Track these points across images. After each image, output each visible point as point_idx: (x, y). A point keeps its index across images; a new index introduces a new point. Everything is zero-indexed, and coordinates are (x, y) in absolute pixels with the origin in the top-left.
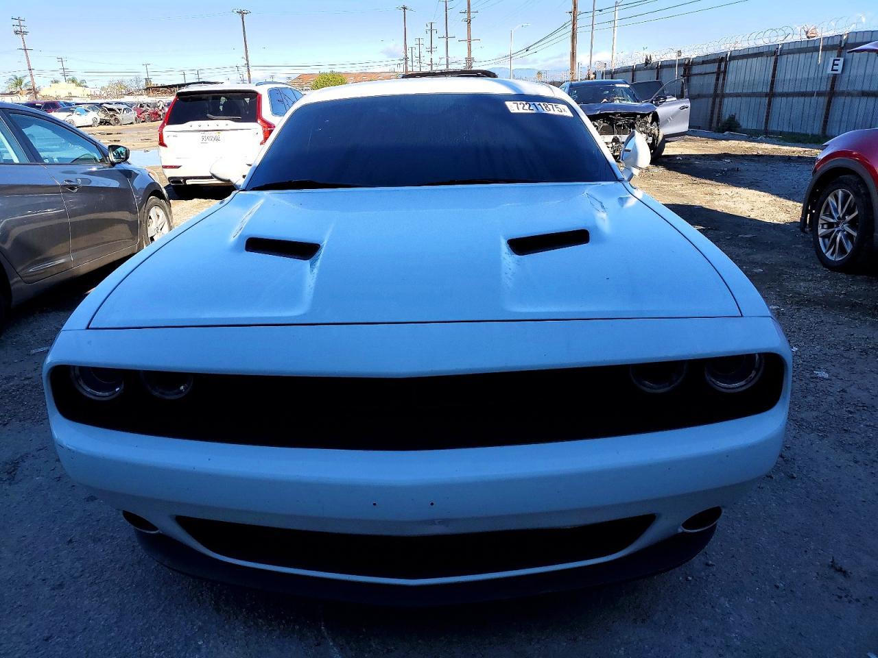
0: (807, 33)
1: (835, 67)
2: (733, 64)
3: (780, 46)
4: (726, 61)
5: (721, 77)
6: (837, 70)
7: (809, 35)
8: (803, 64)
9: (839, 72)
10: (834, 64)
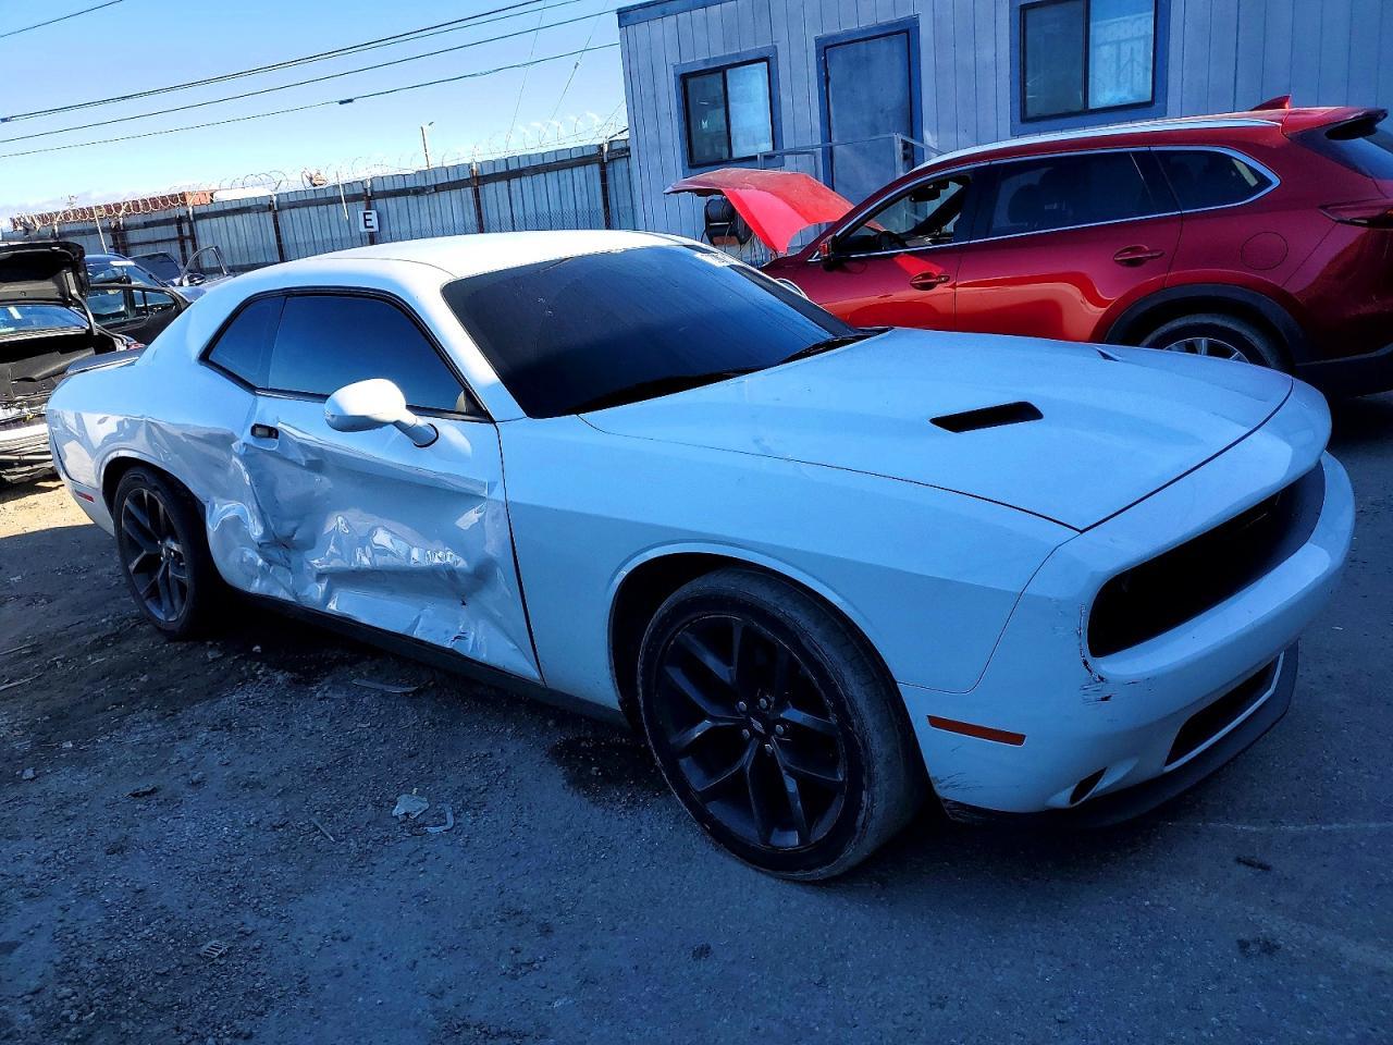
0: (311, 179)
1: (368, 223)
2: (201, 225)
3: (275, 199)
4: (190, 222)
5: (189, 244)
6: (372, 227)
7: (313, 182)
8: (317, 221)
9: (376, 229)
10: (366, 220)
